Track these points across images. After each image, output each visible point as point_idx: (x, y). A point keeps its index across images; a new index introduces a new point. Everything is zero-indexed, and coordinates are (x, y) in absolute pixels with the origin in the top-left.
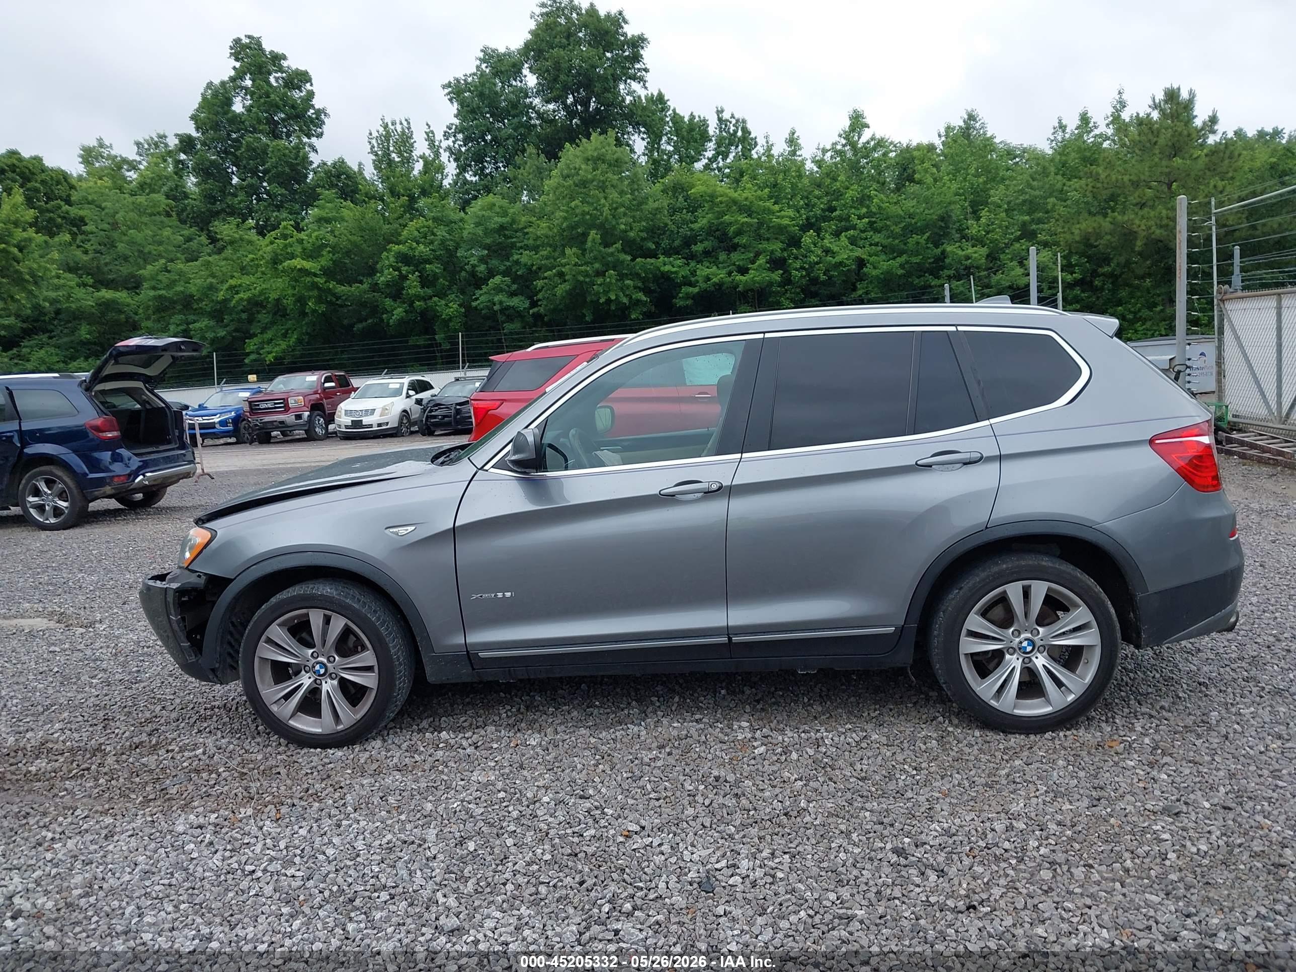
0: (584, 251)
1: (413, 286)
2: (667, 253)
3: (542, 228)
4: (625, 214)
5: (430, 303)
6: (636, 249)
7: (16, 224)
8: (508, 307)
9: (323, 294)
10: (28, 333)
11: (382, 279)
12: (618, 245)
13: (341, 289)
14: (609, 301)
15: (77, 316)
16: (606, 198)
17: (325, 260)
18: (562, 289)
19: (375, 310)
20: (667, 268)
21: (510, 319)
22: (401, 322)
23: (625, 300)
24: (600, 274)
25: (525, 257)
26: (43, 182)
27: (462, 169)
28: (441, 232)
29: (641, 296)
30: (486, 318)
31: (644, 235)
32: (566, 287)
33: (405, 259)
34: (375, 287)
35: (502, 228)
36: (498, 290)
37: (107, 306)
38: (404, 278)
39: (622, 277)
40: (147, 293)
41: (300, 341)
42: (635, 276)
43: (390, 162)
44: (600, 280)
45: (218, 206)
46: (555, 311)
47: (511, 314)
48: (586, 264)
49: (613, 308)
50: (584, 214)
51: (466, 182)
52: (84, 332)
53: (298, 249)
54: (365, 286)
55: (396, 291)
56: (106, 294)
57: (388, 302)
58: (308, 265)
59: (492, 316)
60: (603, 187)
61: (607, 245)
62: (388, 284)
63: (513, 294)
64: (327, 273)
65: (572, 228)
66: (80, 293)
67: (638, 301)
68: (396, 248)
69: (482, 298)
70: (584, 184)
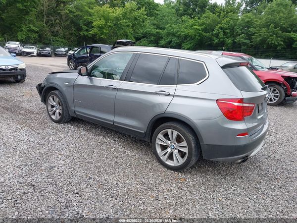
0: (268, 29)
1: (221, 35)
2: (294, 32)
3: (259, 23)
4: (283, 20)
5: (224, 39)
6: (284, 30)
7: (143, 14)
8: (244, 42)
9: (200, 35)
10: (143, 37)
11: (214, 32)
12: (279, 29)
13: (205, 34)
14: (272, 43)
15: (152, 35)
16: (279, 15)
17: (203, 27)
18: (259, 39)
19: (212, 40)
20: (292, 36)
21: (244, 45)
22: (216, 43)
23: (277, 43)
24: (271, 36)
25: (252, 29)
26: (153, 6)
27: (247, 6)
28: (232, 22)
29: (282, 43)
30: (238, 44)
31: (288, 26)
32: (261, 38)
33: (221, 28)
34: (212, 34)
35: (248, 22)
36: (242, 38)
37: (158, 33)
38: (219, 33)
39: (277, 37)
40: (166, 31)
41: (193, 45)
42: (282, 37)
43: (229, 3)
44: (271, 37)
45: (186, 13)
46: (257, 44)
47: (245, 44)
48: (268, 33)
49: (273, 45)
50: (271, 19)
51: (247, 9)
52: (152, 38)
53: (197, 24)
54: (211, 34)
55: (217, 36)
56: (158, 30)
57: (215, 38)
58: (198, 28)
59: (240, 44)
60: (279, 12)
61: (275, 28)
62: (215, 34)
63: (246, 39)
64: (203, 30)
65: (267, 23)
66: (153, 30)
67: (281, 44)
68: (219, 25)
69: (237, 39)
70: (274, 11)
